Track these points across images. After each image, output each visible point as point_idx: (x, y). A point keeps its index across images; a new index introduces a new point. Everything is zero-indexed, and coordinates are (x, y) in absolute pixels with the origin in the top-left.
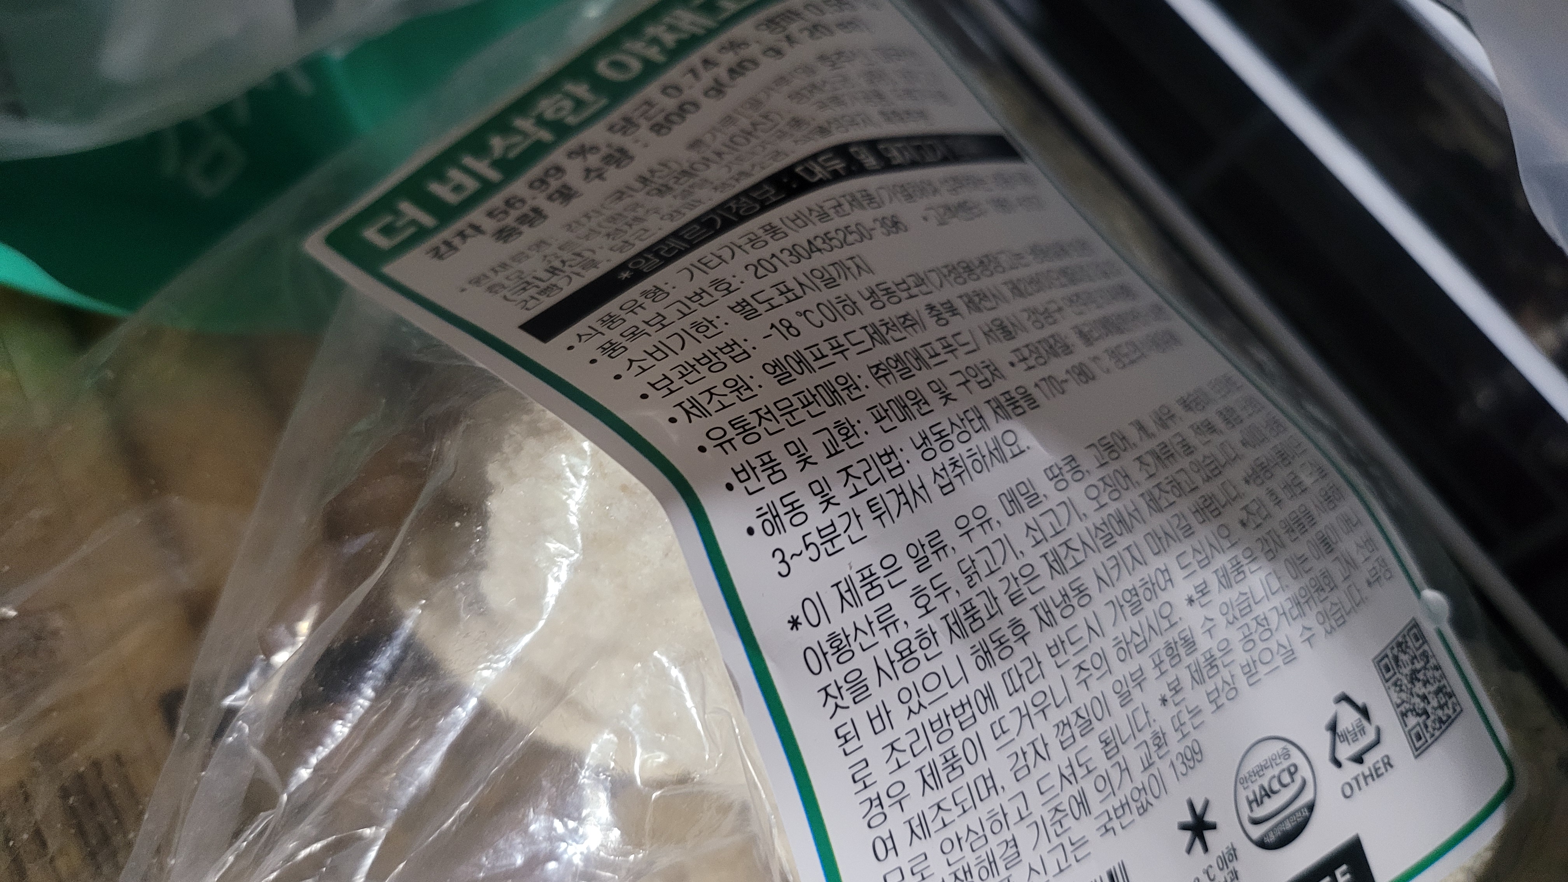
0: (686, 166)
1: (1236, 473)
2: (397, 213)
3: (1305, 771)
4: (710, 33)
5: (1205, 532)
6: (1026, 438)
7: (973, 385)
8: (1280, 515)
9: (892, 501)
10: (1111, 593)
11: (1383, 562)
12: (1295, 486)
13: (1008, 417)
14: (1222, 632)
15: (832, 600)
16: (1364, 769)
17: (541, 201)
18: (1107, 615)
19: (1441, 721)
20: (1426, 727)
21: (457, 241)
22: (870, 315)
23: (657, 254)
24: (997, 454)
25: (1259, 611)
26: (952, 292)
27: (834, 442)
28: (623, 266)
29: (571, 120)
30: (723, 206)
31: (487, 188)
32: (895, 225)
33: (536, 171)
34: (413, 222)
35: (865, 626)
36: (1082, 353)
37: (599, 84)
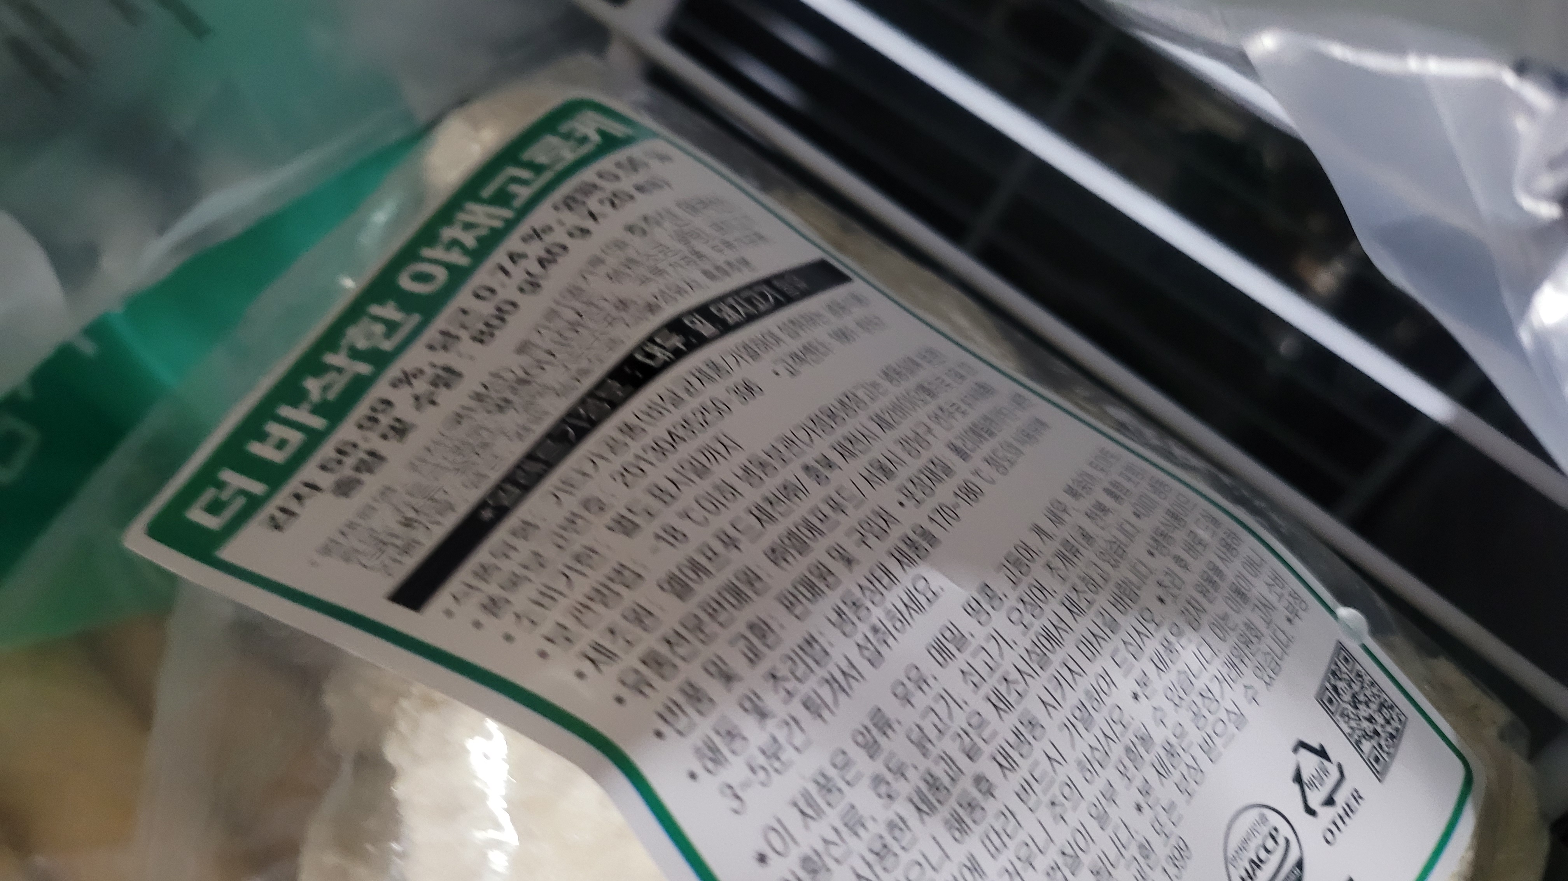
0: (521, 374)
1: (1138, 549)
2: (221, 485)
3: (1285, 831)
4: (510, 225)
5: (1128, 622)
6: (937, 580)
7: (871, 540)
8: (1191, 578)
9: (826, 692)
10: (1060, 716)
11: (1294, 595)
12: (1195, 545)
13: (912, 562)
14: (1172, 716)
15: (793, 821)
16: (1338, 809)
17: (374, 442)
18: (1062, 739)
19: (1392, 736)
20: (1380, 746)
21: (293, 506)
22: (752, 495)
23: (516, 484)
24: (914, 605)
25: (1199, 684)
26: (823, 445)
27: (752, 648)
28: (482, 505)
29: (387, 346)
30: (572, 414)
31: (314, 439)
32: (749, 390)
33: (361, 410)
34: (242, 492)
35: (832, 836)
36: (962, 470)
37: (407, 302)
